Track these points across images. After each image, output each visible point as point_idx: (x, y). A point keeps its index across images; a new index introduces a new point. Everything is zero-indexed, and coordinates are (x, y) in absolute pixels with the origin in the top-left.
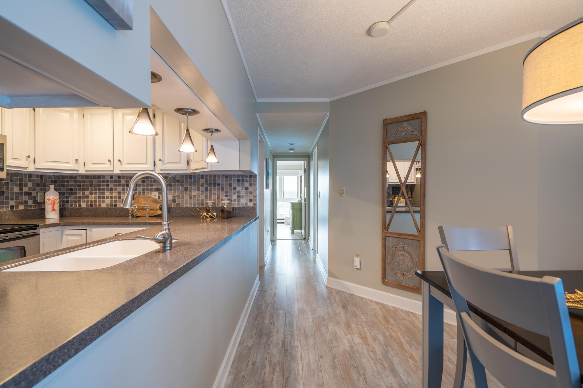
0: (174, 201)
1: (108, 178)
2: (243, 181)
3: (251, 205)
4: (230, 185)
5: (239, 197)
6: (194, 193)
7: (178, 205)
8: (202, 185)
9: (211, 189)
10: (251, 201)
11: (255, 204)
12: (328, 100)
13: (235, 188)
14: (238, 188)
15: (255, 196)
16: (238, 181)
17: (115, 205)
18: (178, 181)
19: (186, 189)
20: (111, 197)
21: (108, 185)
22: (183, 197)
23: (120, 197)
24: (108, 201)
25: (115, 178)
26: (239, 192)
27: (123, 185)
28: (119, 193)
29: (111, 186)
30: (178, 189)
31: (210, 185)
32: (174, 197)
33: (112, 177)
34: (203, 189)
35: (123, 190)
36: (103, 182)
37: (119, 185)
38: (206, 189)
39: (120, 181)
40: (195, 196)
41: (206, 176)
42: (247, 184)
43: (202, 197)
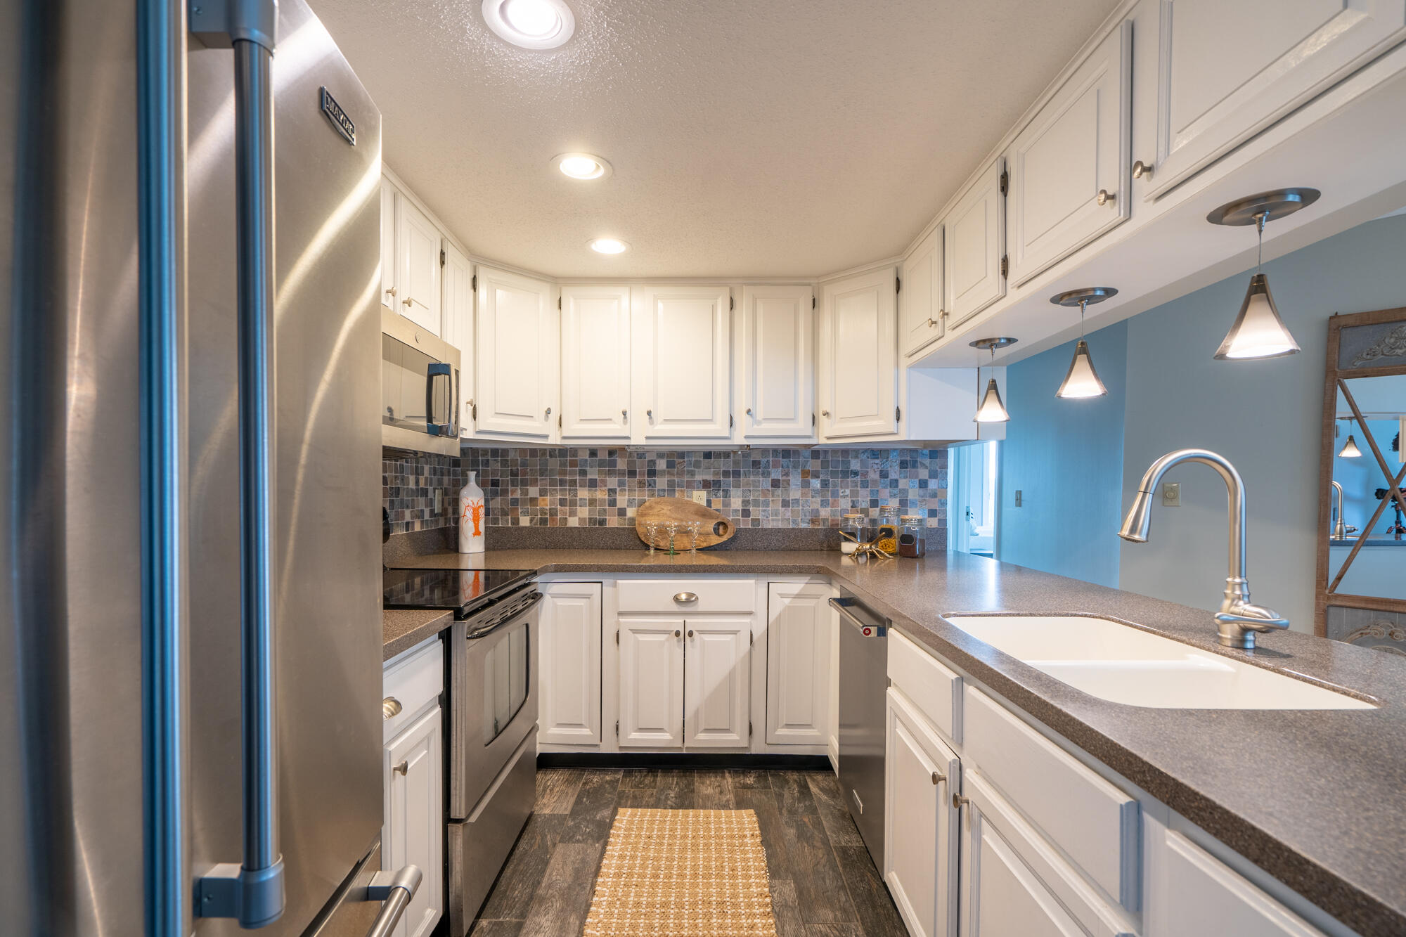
0: (746, 513)
1: (585, 456)
2: (914, 464)
3: (933, 523)
4: (884, 475)
5: (904, 503)
6: (795, 493)
7: (756, 521)
8: (816, 475)
9: (835, 485)
10: (933, 513)
11: (943, 522)
13: (894, 483)
14: (903, 483)
15: (944, 504)
16: (903, 464)
17: (602, 522)
18: (756, 464)
19: (776, 484)
20: (592, 502)
21: (584, 473)
22: (766, 504)
23: (613, 503)
24: (584, 512)
25: (603, 456)
26: (905, 491)
27: (622, 473)
28: (612, 491)
29: (593, 474)
30: (756, 484)
31: (834, 474)
32: (745, 503)
33: (593, 452)
34: (816, 483)
35: (621, 484)
36: (573, 464)
37: (611, 473)
38: (825, 484)
39: (613, 464)
40: (797, 501)
41: (826, 452)
42: (923, 473)
43: (815, 503)
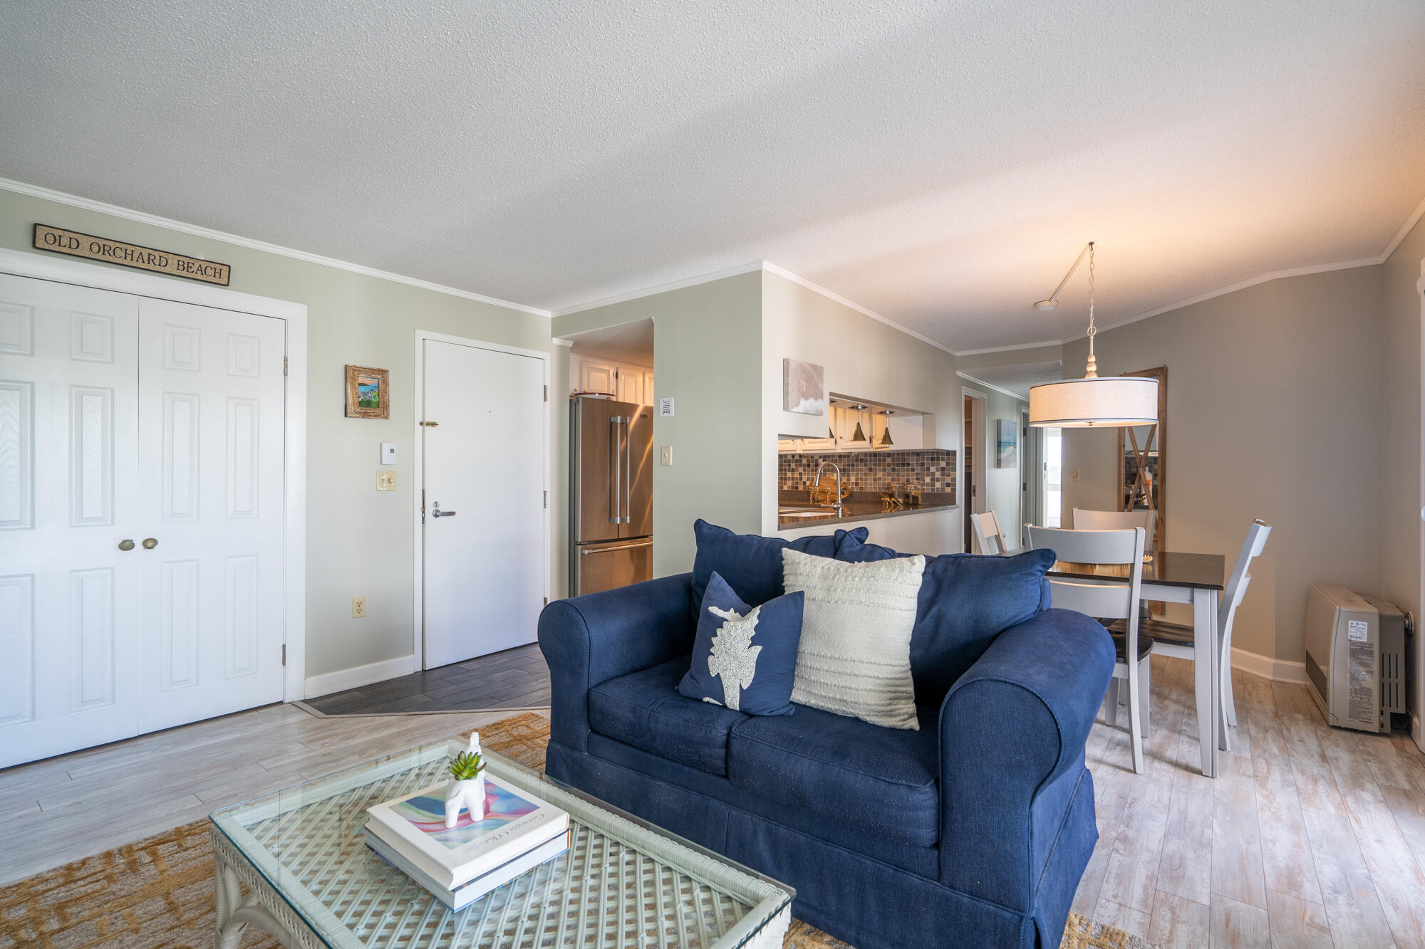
0: (857, 484)
1: (790, 458)
2: (938, 459)
3: (948, 490)
4: (923, 465)
5: (933, 479)
6: (880, 475)
7: (861, 488)
8: (889, 465)
9: (899, 470)
10: (948, 485)
11: (954, 490)
12: (1059, 342)
13: (928, 469)
14: (933, 469)
15: (954, 479)
16: (933, 459)
17: (797, 488)
18: (861, 460)
19: (870, 470)
20: (793, 479)
21: (789, 465)
22: (866, 479)
23: (801, 479)
24: (789, 483)
25: (797, 457)
26: (933, 474)
27: (804, 465)
28: (801, 474)
29: (793, 465)
30: (861, 470)
31: (898, 465)
32: (857, 479)
33: (793, 456)
34: (889, 469)
35: (804, 470)
36: (785, 461)
37: (801, 465)
38: (894, 470)
40: (880, 478)
41: (893, 454)
42: (943, 464)
43: (889, 479)
